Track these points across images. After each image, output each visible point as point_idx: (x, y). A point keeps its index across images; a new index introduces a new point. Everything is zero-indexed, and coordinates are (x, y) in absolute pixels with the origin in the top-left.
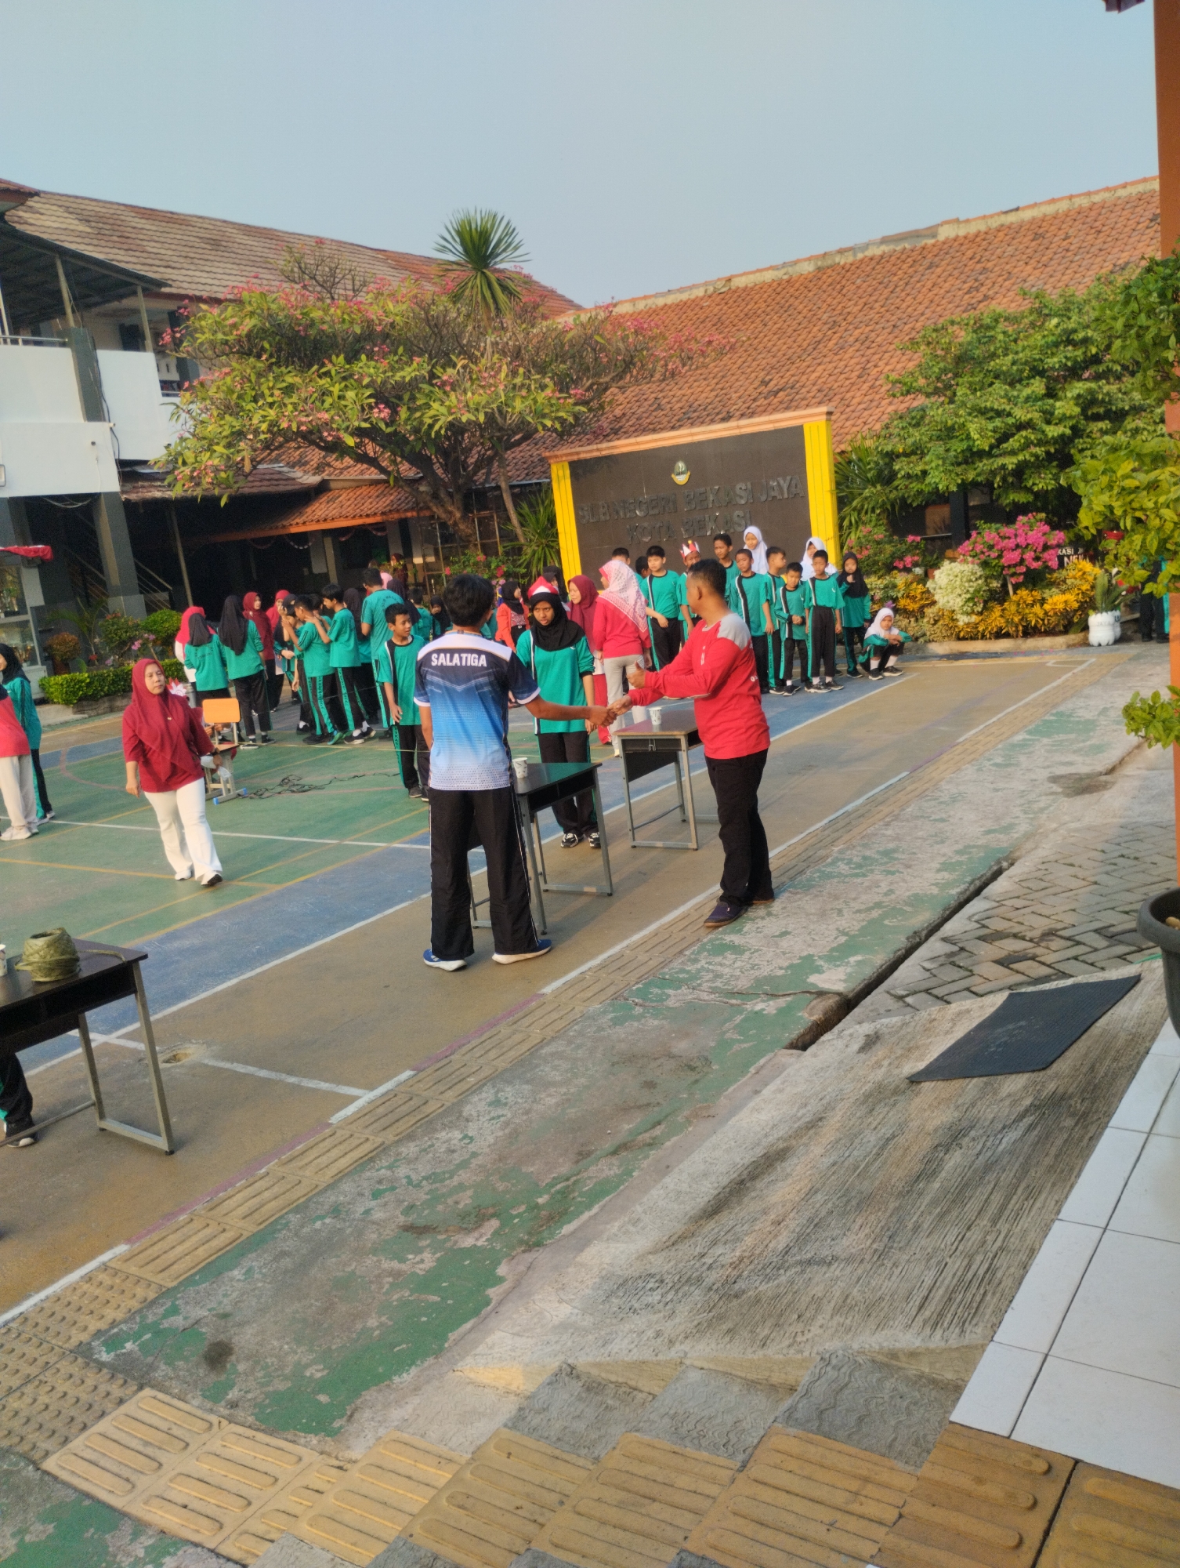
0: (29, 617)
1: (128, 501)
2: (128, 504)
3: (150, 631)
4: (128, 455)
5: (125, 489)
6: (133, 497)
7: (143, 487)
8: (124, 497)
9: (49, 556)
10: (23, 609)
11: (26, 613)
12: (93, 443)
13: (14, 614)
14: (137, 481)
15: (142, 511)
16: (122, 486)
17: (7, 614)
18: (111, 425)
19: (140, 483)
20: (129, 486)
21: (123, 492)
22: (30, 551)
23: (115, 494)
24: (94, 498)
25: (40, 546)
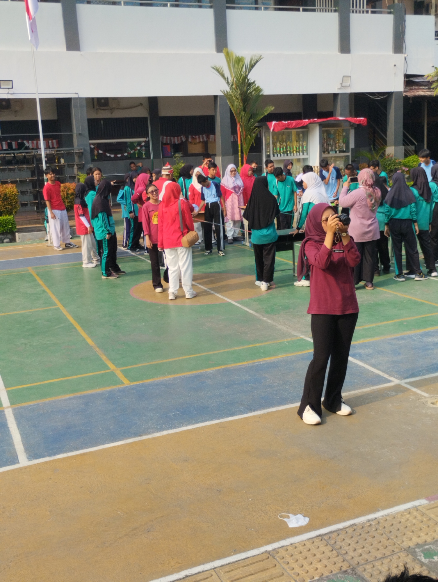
0: (349, 154)
1: (406, 96)
2: (406, 98)
3: (405, 166)
4: (410, 72)
5: (406, 90)
6: (409, 94)
7: (415, 89)
8: (404, 94)
9: (365, 124)
10: (347, 151)
11: (349, 152)
12: (395, 65)
13: (343, 152)
14: (412, 86)
15: (411, 102)
16: (405, 88)
17: (340, 152)
18: (406, 55)
19: (414, 87)
20: (408, 88)
21: (405, 91)
22: (357, 121)
23: (400, 93)
24: (389, 95)
25: (362, 118)
